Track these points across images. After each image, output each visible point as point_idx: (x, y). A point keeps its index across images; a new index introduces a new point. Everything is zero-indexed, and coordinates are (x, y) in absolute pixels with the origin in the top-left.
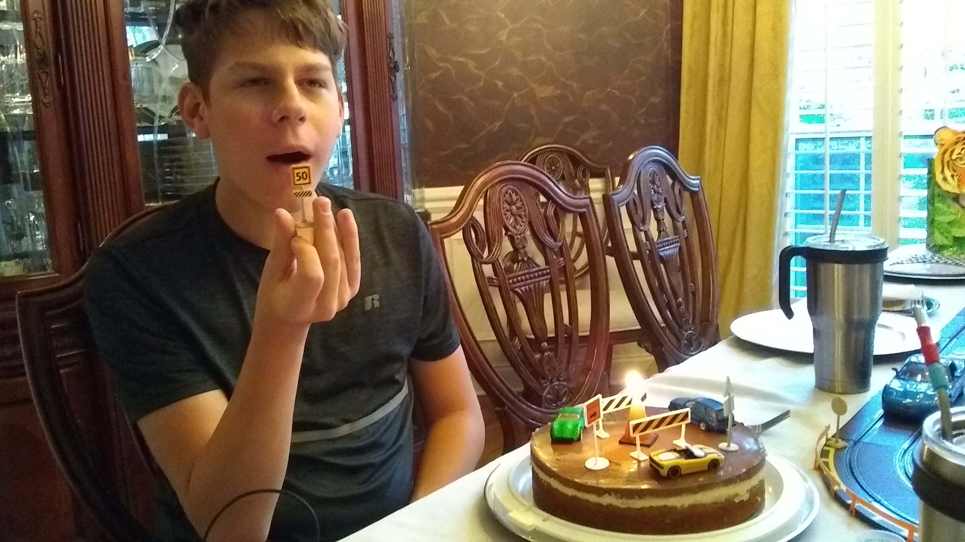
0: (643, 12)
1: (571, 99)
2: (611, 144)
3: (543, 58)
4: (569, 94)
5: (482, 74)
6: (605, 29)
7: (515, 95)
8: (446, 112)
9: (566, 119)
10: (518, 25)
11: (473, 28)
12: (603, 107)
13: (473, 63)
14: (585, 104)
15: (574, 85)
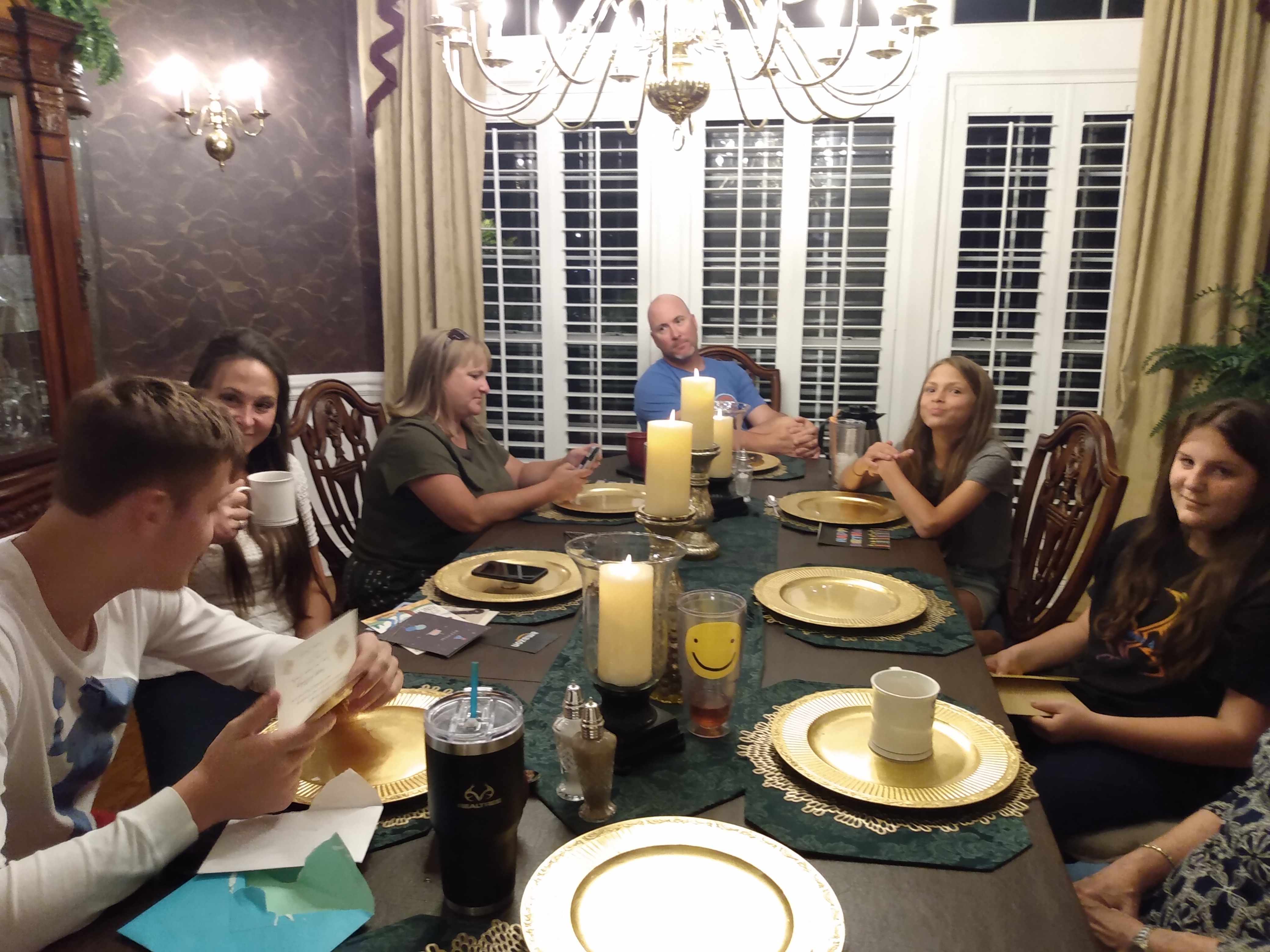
0: (330, 213)
1: (261, 295)
2: (304, 341)
3: (229, 253)
4: (257, 290)
5: (161, 266)
6: (293, 228)
7: (200, 290)
8: (121, 306)
9: (257, 316)
10: (198, 218)
11: (149, 218)
12: (295, 305)
13: (153, 256)
14: (275, 301)
15: (264, 281)
